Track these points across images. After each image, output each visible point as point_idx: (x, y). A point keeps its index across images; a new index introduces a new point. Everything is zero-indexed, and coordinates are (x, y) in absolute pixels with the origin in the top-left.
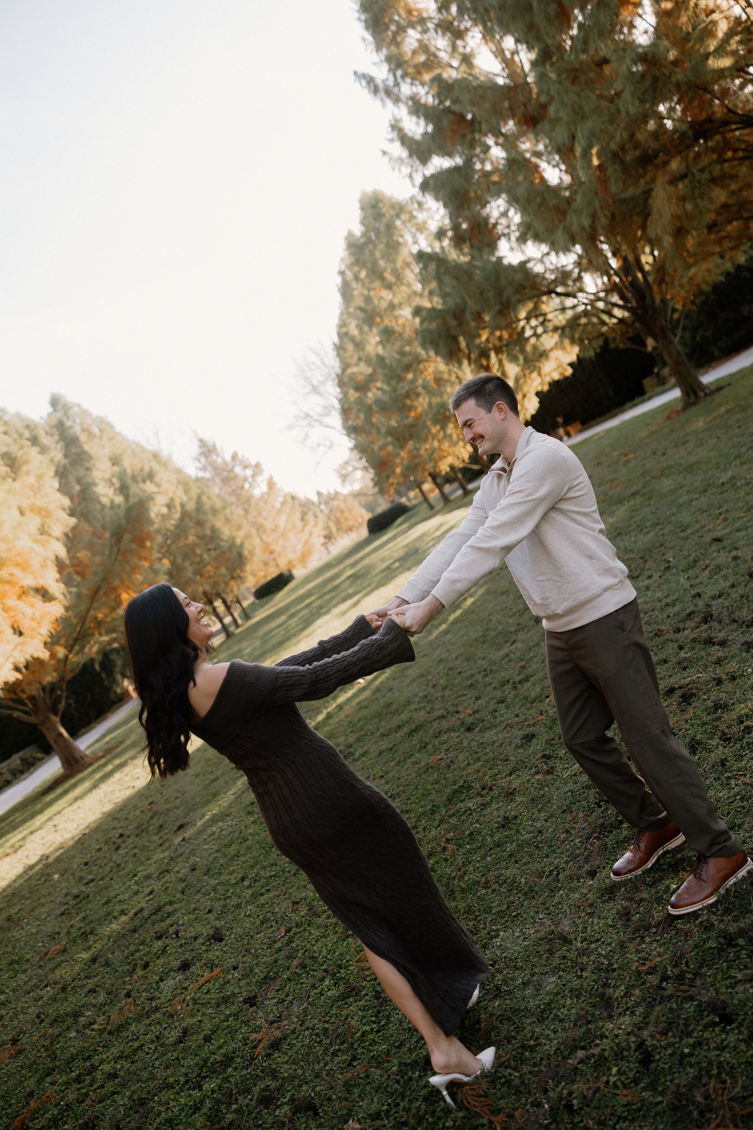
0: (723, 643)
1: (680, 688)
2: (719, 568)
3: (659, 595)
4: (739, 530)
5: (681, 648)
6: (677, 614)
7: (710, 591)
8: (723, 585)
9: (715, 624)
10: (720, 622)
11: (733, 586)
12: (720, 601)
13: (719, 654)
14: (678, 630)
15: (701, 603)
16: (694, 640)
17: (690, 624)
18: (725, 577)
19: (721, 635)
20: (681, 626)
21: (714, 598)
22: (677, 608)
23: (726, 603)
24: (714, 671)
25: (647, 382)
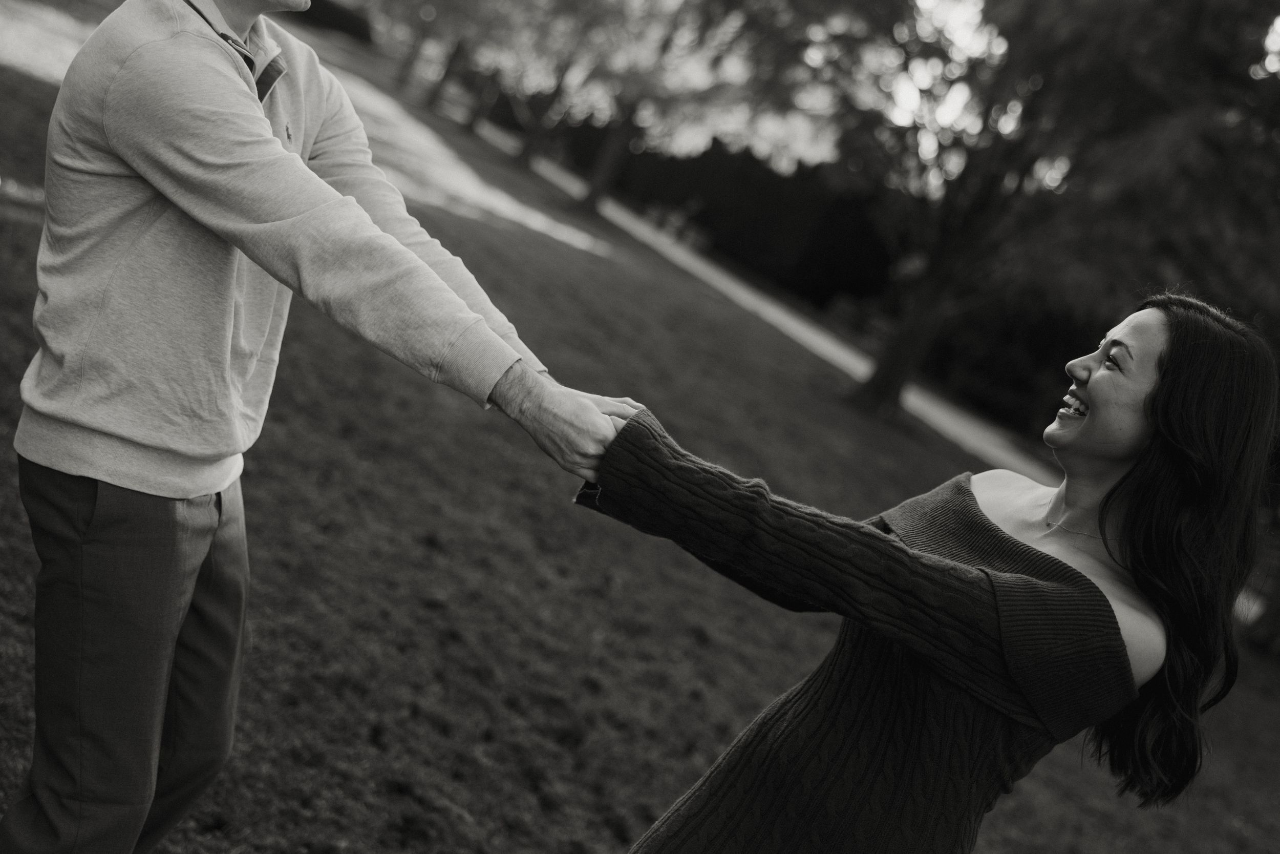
0: (549, 805)
1: (421, 801)
2: (661, 681)
3: (546, 614)
4: (742, 659)
5: (488, 737)
6: (538, 677)
7: (616, 701)
8: (643, 714)
9: (569, 761)
10: (580, 766)
11: (651, 734)
12: (613, 734)
13: (527, 817)
14: (512, 704)
15: (586, 703)
16: (517, 749)
17: (539, 715)
18: (656, 707)
19: (559, 789)
20: (525, 702)
21: (610, 717)
22: (546, 668)
23: (618, 749)
24: (491, 834)
25: (843, 306)
